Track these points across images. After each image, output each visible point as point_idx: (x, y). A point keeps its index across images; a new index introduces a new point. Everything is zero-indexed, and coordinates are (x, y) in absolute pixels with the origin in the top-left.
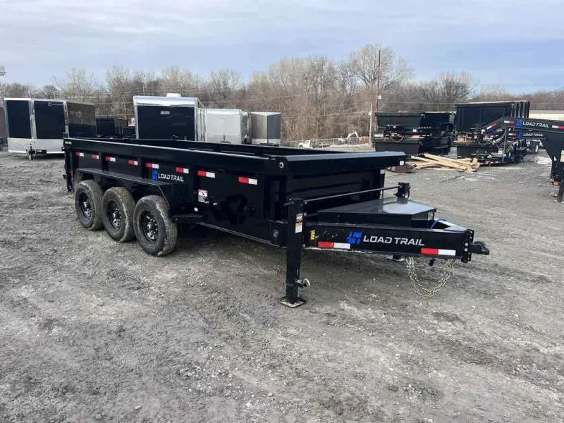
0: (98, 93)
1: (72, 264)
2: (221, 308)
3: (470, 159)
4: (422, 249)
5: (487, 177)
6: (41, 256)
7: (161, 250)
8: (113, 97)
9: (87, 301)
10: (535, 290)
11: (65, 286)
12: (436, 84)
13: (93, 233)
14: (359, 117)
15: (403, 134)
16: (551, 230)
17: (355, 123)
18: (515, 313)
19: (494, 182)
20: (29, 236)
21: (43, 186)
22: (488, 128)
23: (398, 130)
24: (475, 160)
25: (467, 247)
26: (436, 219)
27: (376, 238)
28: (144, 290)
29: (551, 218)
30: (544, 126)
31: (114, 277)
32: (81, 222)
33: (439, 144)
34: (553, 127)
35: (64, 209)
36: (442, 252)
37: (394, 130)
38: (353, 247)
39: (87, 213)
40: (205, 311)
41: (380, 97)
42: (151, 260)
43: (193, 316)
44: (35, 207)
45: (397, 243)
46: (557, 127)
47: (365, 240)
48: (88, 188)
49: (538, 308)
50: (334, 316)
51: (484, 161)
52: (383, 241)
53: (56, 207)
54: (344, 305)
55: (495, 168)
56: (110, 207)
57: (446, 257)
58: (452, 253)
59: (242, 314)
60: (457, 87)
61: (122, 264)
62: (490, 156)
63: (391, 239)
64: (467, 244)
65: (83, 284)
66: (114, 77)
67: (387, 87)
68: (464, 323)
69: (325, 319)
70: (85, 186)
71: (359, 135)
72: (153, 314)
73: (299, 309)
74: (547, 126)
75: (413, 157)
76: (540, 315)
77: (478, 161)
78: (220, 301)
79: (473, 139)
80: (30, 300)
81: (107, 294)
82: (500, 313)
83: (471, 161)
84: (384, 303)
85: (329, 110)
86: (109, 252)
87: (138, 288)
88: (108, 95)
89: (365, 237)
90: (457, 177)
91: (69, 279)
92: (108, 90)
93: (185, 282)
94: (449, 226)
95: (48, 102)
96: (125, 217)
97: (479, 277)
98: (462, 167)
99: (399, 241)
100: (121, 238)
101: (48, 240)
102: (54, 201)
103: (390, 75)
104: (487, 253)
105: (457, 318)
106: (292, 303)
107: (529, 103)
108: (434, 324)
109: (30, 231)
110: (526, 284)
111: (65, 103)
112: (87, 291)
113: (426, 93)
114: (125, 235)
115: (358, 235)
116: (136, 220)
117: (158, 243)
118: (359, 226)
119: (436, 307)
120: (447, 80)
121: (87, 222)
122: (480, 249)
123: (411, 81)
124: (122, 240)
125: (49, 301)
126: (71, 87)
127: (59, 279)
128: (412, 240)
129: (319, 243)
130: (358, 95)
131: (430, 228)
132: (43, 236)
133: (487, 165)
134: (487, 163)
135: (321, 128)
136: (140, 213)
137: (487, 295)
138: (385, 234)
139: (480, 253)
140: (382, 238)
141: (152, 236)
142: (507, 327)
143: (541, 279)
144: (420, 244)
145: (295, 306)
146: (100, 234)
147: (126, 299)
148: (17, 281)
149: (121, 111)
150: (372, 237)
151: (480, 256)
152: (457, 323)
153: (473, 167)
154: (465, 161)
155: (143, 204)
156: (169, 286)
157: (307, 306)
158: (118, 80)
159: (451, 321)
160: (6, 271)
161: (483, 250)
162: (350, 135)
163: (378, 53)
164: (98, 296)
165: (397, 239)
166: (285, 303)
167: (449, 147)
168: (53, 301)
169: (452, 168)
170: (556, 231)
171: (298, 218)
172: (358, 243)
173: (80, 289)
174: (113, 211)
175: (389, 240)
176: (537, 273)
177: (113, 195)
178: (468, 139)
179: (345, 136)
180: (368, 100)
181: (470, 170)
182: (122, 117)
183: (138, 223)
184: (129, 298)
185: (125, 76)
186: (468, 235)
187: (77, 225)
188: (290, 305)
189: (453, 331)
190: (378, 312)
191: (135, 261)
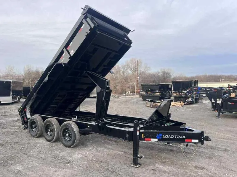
0: (18, 76)
1: (34, 153)
2: (107, 169)
3: (179, 102)
4: (186, 140)
5: (188, 109)
6: (18, 150)
7: (73, 145)
8: (26, 78)
9: (48, 170)
10: (226, 154)
11: (35, 164)
12: (159, 72)
13: (37, 138)
14: (131, 85)
15: (153, 92)
16: (221, 130)
17: (129, 88)
18: (223, 164)
19: (191, 111)
20: (8, 141)
21: (3, 118)
22: (188, 90)
23: (151, 91)
24: (182, 102)
25: (202, 138)
26: (187, 128)
27: (168, 136)
28: (72, 163)
29: (218, 125)
30: (209, 90)
31: (55, 158)
32: (31, 134)
33: (166, 96)
34: (212, 90)
35: (19, 128)
36: (193, 141)
37: (149, 91)
38: (159, 140)
39: (34, 130)
40: (101, 171)
41: (138, 78)
42: (69, 150)
43: (97, 174)
44: (5, 127)
45: (176, 137)
46: (214, 90)
47: (163, 137)
48: (36, 119)
49: (230, 162)
50: (156, 170)
51: (184, 103)
52: (170, 137)
53: (15, 128)
54: (157, 165)
55: (189, 105)
56: (47, 127)
57: (195, 143)
58: (197, 141)
59: (118, 172)
60: (167, 74)
61: (57, 153)
62: (186, 101)
63: (173, 136)
64: (202, 137)
65: (42, 162)
66: (27, 69)
67: (140, 74)
68: (207, 170)
69: (152, 172)
70: (35, 118)
71: (131, 92)
72: (80, 174)
73: (140, 168)
74: (210, 90)
75: (157, 101)
76: (232, 164)
77: (183, 103)
78: (105, 166)
79: (180, 94)
80: (22, 171)
81: (56, 166)
82: (217, 164)
83: (180, 103)
84: (172, 163)
85: (118, 82)
86: (48, 147)
87: (69, 163)
88: (23, 77)
89: (163, 136)
90: (177, 109)
91: (36, 161)
92: (23, 75)
93: (87, 159)
94: (194, 130)
95: (4, 81)
96: (55, 131)
97: (203, 151)
98: (177, 105)
99: (177, 137)
100: (52, 140)
101: (18, 143)
102: (12, 124)
103: (142, 69)
104: (210, 140)
105: (204, 168)
106: (136, 165)
107: (198, 80)
108: (196, 171)
109: (8, 139)
110: (221, 152)
111: (11, 81)
112: (46, 165)
113: (156, 76)
114: (54, 139)
115: (160, 135)
116: (61, 132)
117: (71, 142)
118: (160, 131)
119: (193, 163)
120: (163, 71)
121: (34, 134)
122: (207, 139)
123: (149, 72)
124: (52, 141)
125: (31, 171)
126: (6, 74)
127: (31, 160)
128: (182, 136)
129: (145, 139)
130: (130, 77)
131: (185, 131)
132: (15, 141)
133: (186, 104)
134: (186, 103)
135: (115, 89)
136: (63, 129)
137: (210, 158)
138: (171, 134)
139: (208, 140)
140: (170, 136)
141: (68, 139)
142: (223, 170)
143: (226, 150)
144: (184, 138)
145: (137, 167)
146: (41, 139)
147: (65, 168)
148: (13, 162)
149: (29, 83)
150: (166, 136)
151: (207, 142)
152: (204, 170)
153: (181, 105)
154: (178, 103)
155: (65, 125)
156: (81, 161)
157: (143, 166)
158: (28, 70)
159: (202, 169)
160: (5, 158)
161: (209, 139)
162: (127, 92)
163: (136, 61)
164: (53, 168)
165: (176, 136)
166: (133, 166)
167: (170, 97)
168: (33, 171)
169: (173, 105)
170: (223, 130)
171: (138, 129)
172: (161, 138)
173: (42, 165)
174: (48, 129)
175: (172, 137)
176: (223, 147)
177: (49, 122)
178: (178, 94)
179: (125, 93)
180: (134, 79)
181: (180, 106)
182: (29, 86)
183: (62, 133)
184: (66, 168)
185: (32, 69)
186: (202, 133)
187: (29, 135)
188: (135, 166)
189: (204, 173)
190: (172, 167)
191: (62, 151)
